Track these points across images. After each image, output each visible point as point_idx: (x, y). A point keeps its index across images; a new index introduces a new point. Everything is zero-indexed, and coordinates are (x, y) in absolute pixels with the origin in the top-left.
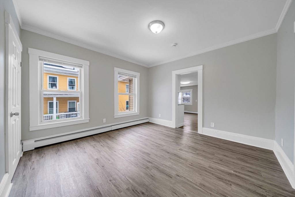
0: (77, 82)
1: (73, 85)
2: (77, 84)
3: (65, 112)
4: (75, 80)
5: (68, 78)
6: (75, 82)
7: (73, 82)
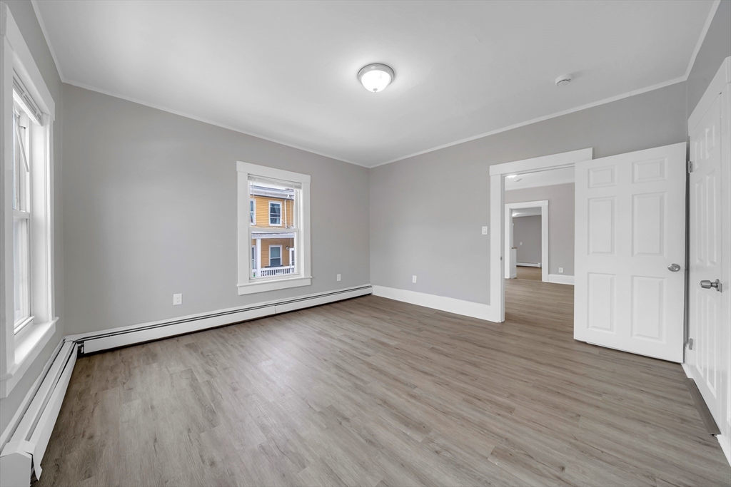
0: (283, 210)
1: (276, 216)
2: (284, 214)
3: (266, 267)
4: (279, 205)
5: (270, 202)
6: (279, 209)
7: (277, 211)
